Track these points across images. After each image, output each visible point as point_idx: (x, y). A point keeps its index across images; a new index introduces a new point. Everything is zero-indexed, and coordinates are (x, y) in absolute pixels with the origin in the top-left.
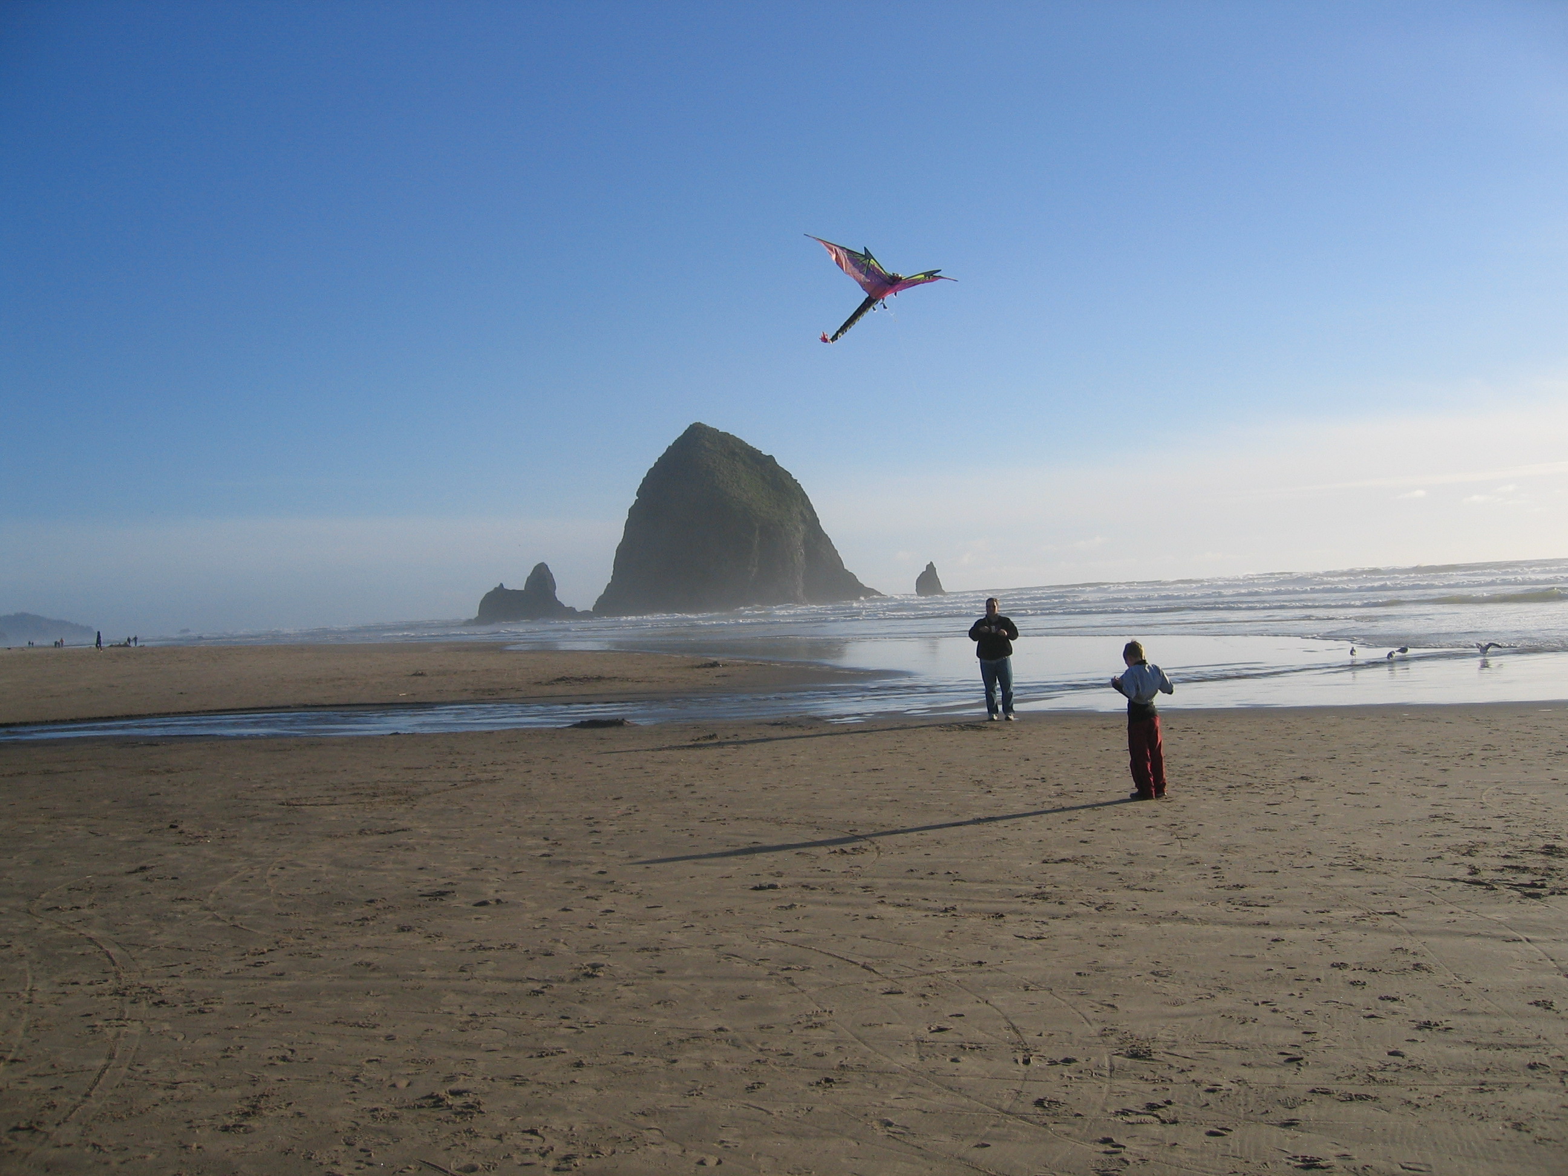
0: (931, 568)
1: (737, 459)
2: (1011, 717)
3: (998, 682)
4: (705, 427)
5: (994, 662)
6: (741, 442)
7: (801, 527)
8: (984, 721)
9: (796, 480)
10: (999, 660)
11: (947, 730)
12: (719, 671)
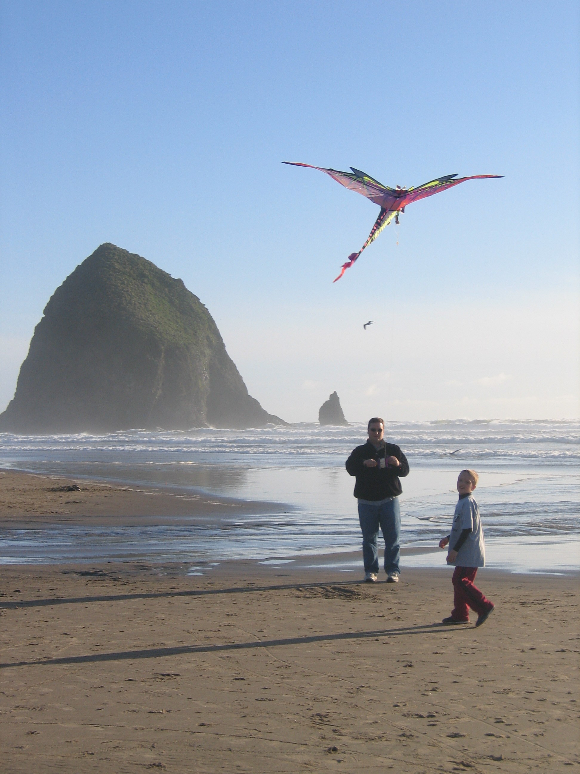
0: (334, 397)
1: (146, 280)
2: (396, 578)
3: (380, 529)
4: (115, 248)
5: (378, 503)
6: (151, 264)
7: (207, 351)
8: (358, 583)
9: (204, 305)
10: (385, 501)
11: (305, 597)
12: (74, 496)
